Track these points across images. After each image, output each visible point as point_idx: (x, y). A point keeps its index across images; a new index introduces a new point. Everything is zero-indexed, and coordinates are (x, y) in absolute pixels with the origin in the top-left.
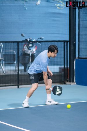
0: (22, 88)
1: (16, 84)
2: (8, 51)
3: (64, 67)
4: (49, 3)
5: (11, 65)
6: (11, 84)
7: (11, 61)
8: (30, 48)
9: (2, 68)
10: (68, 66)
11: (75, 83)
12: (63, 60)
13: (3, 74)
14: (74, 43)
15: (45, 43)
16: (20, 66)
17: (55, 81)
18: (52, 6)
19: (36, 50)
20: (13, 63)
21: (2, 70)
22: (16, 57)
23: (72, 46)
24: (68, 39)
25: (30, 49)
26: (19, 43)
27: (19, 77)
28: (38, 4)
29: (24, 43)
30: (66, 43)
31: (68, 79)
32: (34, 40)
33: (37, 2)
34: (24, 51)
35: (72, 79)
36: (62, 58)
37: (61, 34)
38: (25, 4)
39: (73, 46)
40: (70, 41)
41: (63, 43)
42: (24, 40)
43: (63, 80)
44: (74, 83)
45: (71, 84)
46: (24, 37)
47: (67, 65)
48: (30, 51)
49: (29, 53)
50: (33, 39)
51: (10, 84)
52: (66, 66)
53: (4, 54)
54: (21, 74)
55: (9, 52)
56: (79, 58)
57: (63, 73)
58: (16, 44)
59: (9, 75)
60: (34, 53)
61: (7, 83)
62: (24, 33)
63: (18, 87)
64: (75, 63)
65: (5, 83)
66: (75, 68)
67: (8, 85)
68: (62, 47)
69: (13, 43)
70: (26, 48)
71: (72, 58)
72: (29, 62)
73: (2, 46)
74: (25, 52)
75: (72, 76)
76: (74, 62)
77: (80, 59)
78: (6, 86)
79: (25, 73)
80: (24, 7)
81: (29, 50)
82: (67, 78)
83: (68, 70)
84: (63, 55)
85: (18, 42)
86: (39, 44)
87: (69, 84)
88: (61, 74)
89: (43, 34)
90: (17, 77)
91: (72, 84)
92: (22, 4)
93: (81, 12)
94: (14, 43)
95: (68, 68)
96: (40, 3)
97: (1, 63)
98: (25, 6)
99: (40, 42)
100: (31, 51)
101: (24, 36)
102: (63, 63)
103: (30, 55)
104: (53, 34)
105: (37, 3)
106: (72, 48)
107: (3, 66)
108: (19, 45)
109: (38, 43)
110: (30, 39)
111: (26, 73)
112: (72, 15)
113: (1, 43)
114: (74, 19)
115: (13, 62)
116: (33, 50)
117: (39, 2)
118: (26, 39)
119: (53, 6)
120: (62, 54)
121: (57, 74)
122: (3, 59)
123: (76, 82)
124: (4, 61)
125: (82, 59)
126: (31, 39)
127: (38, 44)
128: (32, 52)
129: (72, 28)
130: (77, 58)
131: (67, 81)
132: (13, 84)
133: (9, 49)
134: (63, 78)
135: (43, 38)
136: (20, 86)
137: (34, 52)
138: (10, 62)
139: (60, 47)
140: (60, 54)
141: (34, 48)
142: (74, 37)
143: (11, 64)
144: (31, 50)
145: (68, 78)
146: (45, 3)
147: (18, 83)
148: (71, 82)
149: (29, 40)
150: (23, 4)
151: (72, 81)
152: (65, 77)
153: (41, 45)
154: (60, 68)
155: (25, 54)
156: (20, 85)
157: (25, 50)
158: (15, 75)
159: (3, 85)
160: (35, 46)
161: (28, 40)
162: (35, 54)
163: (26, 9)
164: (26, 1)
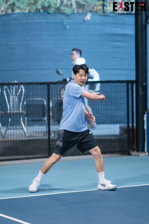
2: (32, 99)
3: (128, 126)
5: (37, 123)
6: (37, 156)
7: (36, 117)
9: (22, 128)
10: (135, 125)
11: (147, 154)
12: (125, 113)
13: (26, 138)
14: (144, 84)
17: (113, 150)
18: (110, 23)
20: (42, 120)
21: (23, 132)
22: (46, 108)
23: (141, 90)
24: (133, 78)
26: (51, 86)
27: (51, 143)
28: (87, 20)
30: (130, 85)
31: (134, 147)
33: (86, 16)
34: (61, 99)
35: (140, 146)
36: (124, 109)
38: (65, 20)
39: (143, 91)
40: (137, 81)
41: (125, 84)
42: (62, 80)
43: (126, 149)
44: (145, 153)
45: (139, 155)
46: (62, 75)
47: (133, 123)
51: (35, 156)
52: (131, 125)
53: (27, 105)
54: (53, 138)
55: (33, 101)
57: (126, 136)
58: (46, 86)
59: (33, 140)
61: (30, 154)
62: (61, 69)
64: (145, 119)
65: (28, 154)
66: (145, 127)
67: (32, 156)
68: (123, 92)
69: (39, 85)
71: (141, 109)
73: (24, 90)
75: (140, 140)
76: (143, 117)
78: (28, 159)
80: (63, 25)
82: (133, 145)
83: (135, 131)
84: (126, 105)
85: (48, 84)
87: (136, 155)
88: (122, 137)
90: (47, 144)
91: (142, 155)
94: (42, 85)
95: (135, 128)
96: (91, 17)
97: (21, 119)
98: (65, 24)
101: (61, 73)
102: (126, 120)
105: (86, 18)
106: (141, 93)
107: (25, 125)
112: (140, 38)
113: (22, 86)
114: (144, 44)
115: (40, 118)
117: (88, 17)
118: (65, 78)
119: (112, 22)
120: (123, 103)
121: (115, 138)
122: (25, 113)
123: (148, 151)
124: (27, 115)
129: (140, 59)
131: (133, 150)
132: (40, 156)
133: (33, 95)
134: (126, 145)
138: (35, 118)
139: (121, 92)
140: (121, 104)
142: (144, 75)
143: (39, 121)
145: (135, 144)
146: (98, 19)
147: (49, 154)
148: (140, 152)
150: (62, 19)
151: (140, 149)
152: (129, 143)
154: (121, 128)
157: (62, 96)
158: (44, 139)
159: (23, 157)
161: (68, 80)
163: (67, 27)
164: (67, 15)
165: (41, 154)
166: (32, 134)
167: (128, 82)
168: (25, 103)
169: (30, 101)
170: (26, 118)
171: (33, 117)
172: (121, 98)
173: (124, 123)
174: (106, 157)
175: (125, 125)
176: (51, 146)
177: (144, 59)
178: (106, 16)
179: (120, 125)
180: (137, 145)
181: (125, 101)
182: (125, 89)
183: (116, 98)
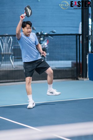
2: (17, 45)
6: (20, 80)
8: (41, 42)
9: (11, 63)
10: (81, 61)
11: (88, 79)
12: (75, 54)
13: (13, 69)
14: (87, 36)
15: (56, 36)
17: (67, 77)
19: (48, 45)
21: (11, 65)
23: (85, 40)
25: (42, 43)
30: (78, 37)
31: (80, 75)
32: (45, 34)
35: (84, 74)
36: (74, 52)
37: (76, 27)
39: (86, 40)
41: (75, 36)
43: (75, 76)
44: (87, 78)
45: (83, 80)
46: (35, 30)
50: (45, 33)
51: (19, 80)
52: (78, 61)
53: (14, 49)
56: (92, 52)
57: (75, 68)
59: (18, 70)
61: (16, 79)
62: (35, 26)
64: (87, 57)
65: (14, 79)
66: (88, 62)
67: (17, 80)
68: (74, 41)
71: (85, 52)
73: (12, 40)
75: (84, 71)
76: (86, 56)
78: (14, 82)
82: (80, 74)
83: (81, 65)
84: (76, 49)
86: (51, 37)
87: (82, 80)
88: (73, 69)
89: (57, 27)
91: (85, 80)
95: (81, 63)
97: (10, 58)
99: (51, 35)
100: (42, 46)
101: (35, 29)
102: (75, 58)
104: (67, 27)
106: (85, 42)
107: (12, 61)
110: (41, 32)
113: (11, 37)
116: (44, 44)
118: (37, 32)
120: (74, 48)
121: (69, 69)
122: (13, 54)
123: (89, 77)
124: (14, 55)
126: (42, 32)
130: (90, 53)
131: (80, 77)
132: (22, 80)
134: (75, 73)
135: (55, 31)
137: (45, 46)
139: (72, 41)
140: (73, 48)
141: (46, 42)
142: (87, 30)
145: (81, 73)
148: (84, 78)
149: (41, 34)
151: (84, 76)
152: (77, 72)
153: (53, 38)
154: (72, 63)
159: (12, 81)
160: (47, 40)
161: (39, 33)
162: (47, 49)
165: (23, 79)
166: (17, 67)
167: (77, 35)
168: (13, 48)
169: (16, 46)
170: (13, 57)
171: (18, 56)
172: (72, 45)
173: (74, 60)
174: (63, 81)
175: (75, 61)
177: (87, 20)
179: (72, 61)
180: (82, 74)
181: (75, 46)
182: (75, 39)
183: (69, 45)
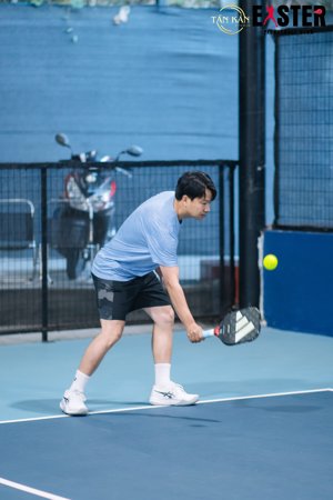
0: (59, 340)
1: (36, 326)
2: (5, 201)
3: (222, 260)
4: (163, 17)
5: (18, 252)
7: (15, 240)
8: (90, 191)
10: (237, 258)
12: (216, 233)
14: (259, 169)
15: (148, 169)
16: (52, 256)
18: (173, 30)
19: (114, 198)
20: (26, 247)
22: (37, 223)
23: (251, 182)
24: (235, 156)
25: (91, 194)
26: (48, 171)
27: (49, 299)
28: (121, 21)
29: (66, 171)
30: (226, 171)
32: (105, 159)
33: (118, 13)
34: (66, 200)
36: (212, 226)
37: (208, 135)
38: (70, 22)
39: (255, 182)
40: (242, 162)
41: (215, 169)
42: (68, 157)
43: (216, 312)
46: (68, 146)
47: (232, 255)
48: (88, 200)
49: (85, 209)
50: (102, 157)
52: (227, 258)
54: (55, 286)
55: (9, 204)
56: (276, 226)
57: (216, 282)
58: (37, 173)
60: (107, 207)
62: (69, 132)
63: (45, 339)
64: (260, 245)
66: (260, 264)
67: (5, 328)
69: (23, 171)
70: (76, 188)
71: (250, 226)
72: (87, 242)
74: (72, 205)
76: (257, 242)
77: (280, 231)
79: (72, 282)
80: (66, 32)
81: (87, 195)
83: (237, 272)
84: (218, 215)
85: (44, 168)
86: (125, 172)
88: (207, 286)
90: (39, 301)
92: (57, 23)
93: (284, 53)
94: (29, 171)
95: (237, 264)
96: (129, 16)
98: (70, 30)
99: (127, 166)
100: (94, 202)
101: (67, 141)
102: (216, 247)
103: (91, 216)
105: (117, 18)
106: (251, 189)
108: (48, 180)
109: (119, 170)
110: (89, 154)
111: (76, 284)
112: (249, 64)
114: (259, 79)
115: (24, 243)
116: (100, 197)
117: (123, 15)
118: (75, 153)
119: (176, 27)
121: (193, 286)
125: (290, 232)
126: (93, 153)
127: (121, 174)
128: (98, 205)
129: (250, 113)
130: (270, 228)
133: (9, 192)
134: (216, 302)
135: (139, 149)
136: (51, 335)
137: (104, 203)
138: (12, 244)
141: (107, 188)
142: (259, 147)
143: (17, 249)
144: (95, 197)
145: (237, 301)
146: (145, 19)
147: (45, 323)
149: (87, 160)
150: (64, 20)
152: (222, 298)
153: (130, 176)
154: (203, 265)
155: (72, 214)
156: (52, 329)
157: (71, 195)
158: (33, 290)
160: (111, 183)
161: (83, 158)
162: (108, 214)
163: (75, 38)
164: (75, 11)
165: (27, 324)
167: (222, 164)
176: (49, 306)
177: (259, 112)
178: (164, 13)
182: (216, 180)
